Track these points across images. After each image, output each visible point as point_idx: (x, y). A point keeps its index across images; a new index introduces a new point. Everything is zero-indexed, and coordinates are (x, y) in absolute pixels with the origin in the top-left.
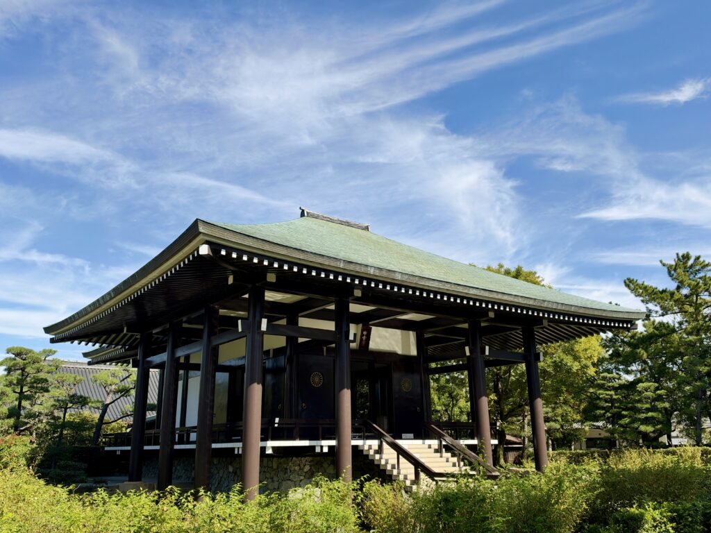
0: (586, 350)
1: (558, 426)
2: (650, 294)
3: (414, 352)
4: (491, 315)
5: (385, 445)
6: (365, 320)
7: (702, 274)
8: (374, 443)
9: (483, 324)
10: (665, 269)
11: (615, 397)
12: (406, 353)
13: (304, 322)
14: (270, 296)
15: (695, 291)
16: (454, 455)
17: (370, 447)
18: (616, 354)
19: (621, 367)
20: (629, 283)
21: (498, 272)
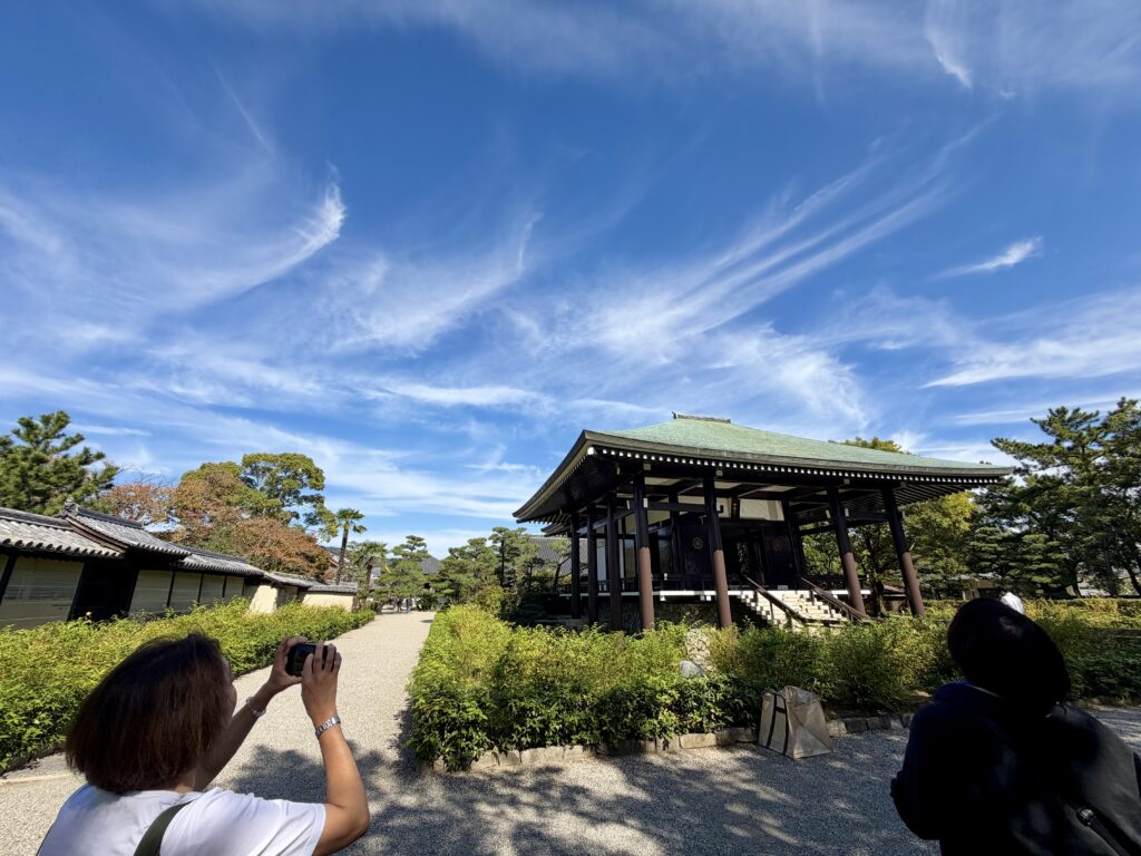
0: (955, 507)
1: (939, 577)
2: (1022, 450)
3: (781, 517)
4: (847, 482)
5: (759, 596)
6: (734, 495)
7: (1085, 426)
8: (750, 594)
9: (840, 491)
10: (1038, 425)
11: (999, 549)
12: (774, 519)
13: (683, 499)
14: (649, 481)
15: (1079, 441)
16: (825, 603)
17: (747, 597)
18: (995, 509)
19: (1004, 521)
20: (998, 443)
21: (856, 445)
